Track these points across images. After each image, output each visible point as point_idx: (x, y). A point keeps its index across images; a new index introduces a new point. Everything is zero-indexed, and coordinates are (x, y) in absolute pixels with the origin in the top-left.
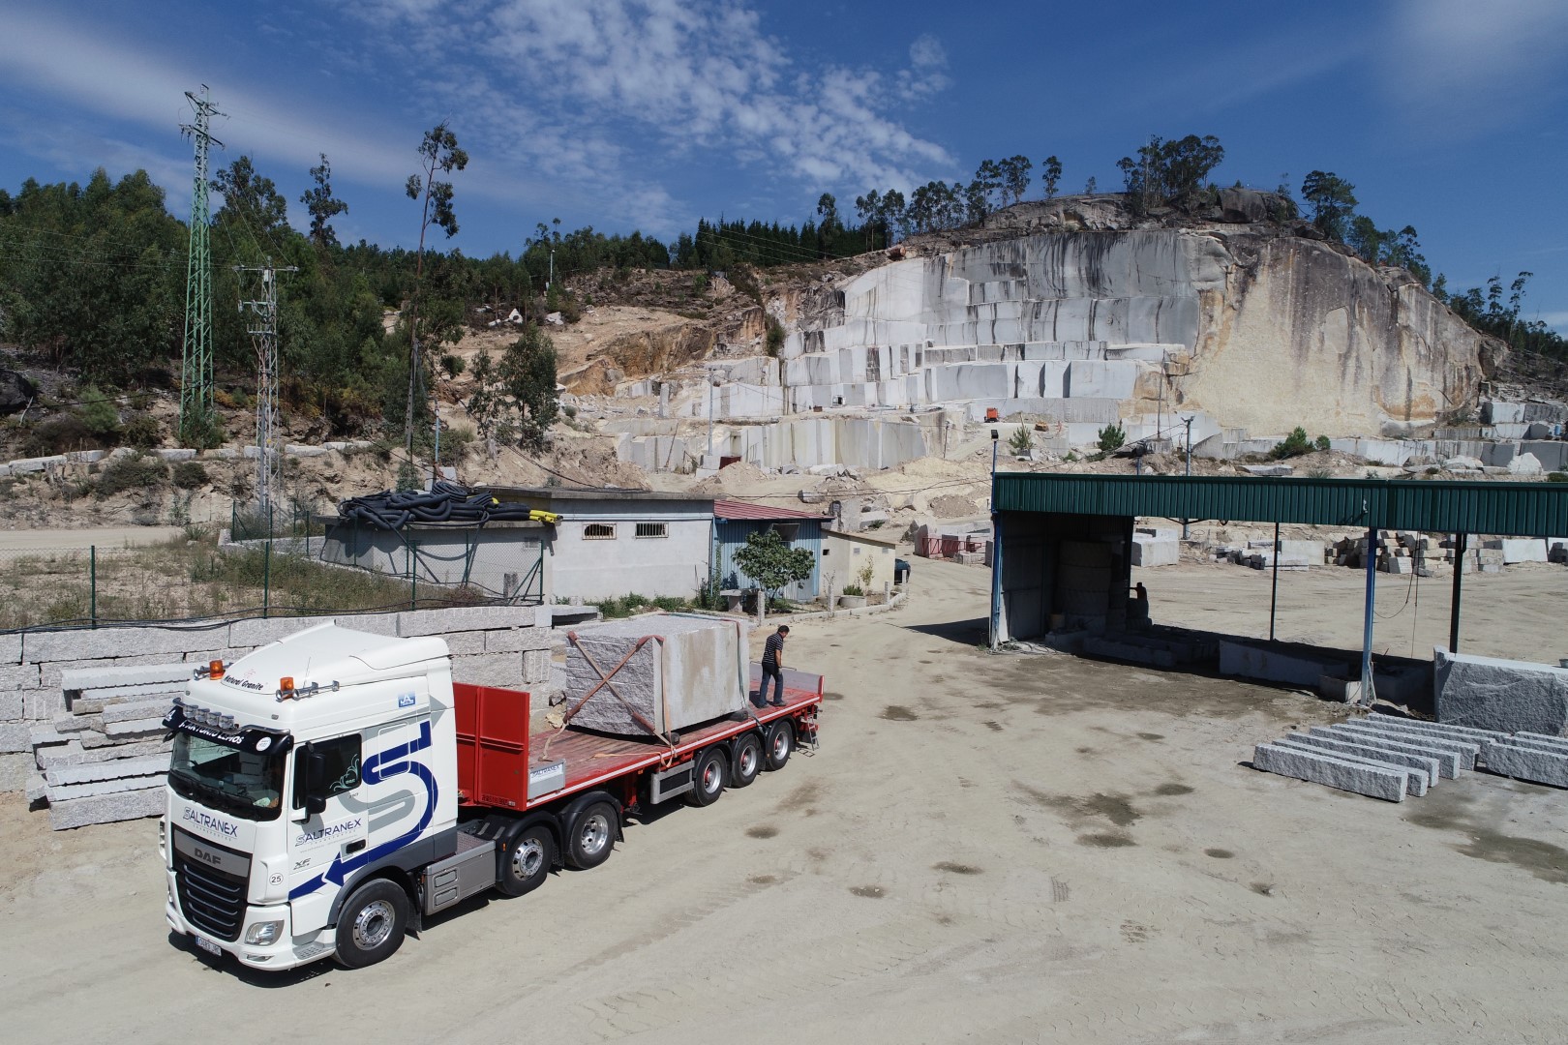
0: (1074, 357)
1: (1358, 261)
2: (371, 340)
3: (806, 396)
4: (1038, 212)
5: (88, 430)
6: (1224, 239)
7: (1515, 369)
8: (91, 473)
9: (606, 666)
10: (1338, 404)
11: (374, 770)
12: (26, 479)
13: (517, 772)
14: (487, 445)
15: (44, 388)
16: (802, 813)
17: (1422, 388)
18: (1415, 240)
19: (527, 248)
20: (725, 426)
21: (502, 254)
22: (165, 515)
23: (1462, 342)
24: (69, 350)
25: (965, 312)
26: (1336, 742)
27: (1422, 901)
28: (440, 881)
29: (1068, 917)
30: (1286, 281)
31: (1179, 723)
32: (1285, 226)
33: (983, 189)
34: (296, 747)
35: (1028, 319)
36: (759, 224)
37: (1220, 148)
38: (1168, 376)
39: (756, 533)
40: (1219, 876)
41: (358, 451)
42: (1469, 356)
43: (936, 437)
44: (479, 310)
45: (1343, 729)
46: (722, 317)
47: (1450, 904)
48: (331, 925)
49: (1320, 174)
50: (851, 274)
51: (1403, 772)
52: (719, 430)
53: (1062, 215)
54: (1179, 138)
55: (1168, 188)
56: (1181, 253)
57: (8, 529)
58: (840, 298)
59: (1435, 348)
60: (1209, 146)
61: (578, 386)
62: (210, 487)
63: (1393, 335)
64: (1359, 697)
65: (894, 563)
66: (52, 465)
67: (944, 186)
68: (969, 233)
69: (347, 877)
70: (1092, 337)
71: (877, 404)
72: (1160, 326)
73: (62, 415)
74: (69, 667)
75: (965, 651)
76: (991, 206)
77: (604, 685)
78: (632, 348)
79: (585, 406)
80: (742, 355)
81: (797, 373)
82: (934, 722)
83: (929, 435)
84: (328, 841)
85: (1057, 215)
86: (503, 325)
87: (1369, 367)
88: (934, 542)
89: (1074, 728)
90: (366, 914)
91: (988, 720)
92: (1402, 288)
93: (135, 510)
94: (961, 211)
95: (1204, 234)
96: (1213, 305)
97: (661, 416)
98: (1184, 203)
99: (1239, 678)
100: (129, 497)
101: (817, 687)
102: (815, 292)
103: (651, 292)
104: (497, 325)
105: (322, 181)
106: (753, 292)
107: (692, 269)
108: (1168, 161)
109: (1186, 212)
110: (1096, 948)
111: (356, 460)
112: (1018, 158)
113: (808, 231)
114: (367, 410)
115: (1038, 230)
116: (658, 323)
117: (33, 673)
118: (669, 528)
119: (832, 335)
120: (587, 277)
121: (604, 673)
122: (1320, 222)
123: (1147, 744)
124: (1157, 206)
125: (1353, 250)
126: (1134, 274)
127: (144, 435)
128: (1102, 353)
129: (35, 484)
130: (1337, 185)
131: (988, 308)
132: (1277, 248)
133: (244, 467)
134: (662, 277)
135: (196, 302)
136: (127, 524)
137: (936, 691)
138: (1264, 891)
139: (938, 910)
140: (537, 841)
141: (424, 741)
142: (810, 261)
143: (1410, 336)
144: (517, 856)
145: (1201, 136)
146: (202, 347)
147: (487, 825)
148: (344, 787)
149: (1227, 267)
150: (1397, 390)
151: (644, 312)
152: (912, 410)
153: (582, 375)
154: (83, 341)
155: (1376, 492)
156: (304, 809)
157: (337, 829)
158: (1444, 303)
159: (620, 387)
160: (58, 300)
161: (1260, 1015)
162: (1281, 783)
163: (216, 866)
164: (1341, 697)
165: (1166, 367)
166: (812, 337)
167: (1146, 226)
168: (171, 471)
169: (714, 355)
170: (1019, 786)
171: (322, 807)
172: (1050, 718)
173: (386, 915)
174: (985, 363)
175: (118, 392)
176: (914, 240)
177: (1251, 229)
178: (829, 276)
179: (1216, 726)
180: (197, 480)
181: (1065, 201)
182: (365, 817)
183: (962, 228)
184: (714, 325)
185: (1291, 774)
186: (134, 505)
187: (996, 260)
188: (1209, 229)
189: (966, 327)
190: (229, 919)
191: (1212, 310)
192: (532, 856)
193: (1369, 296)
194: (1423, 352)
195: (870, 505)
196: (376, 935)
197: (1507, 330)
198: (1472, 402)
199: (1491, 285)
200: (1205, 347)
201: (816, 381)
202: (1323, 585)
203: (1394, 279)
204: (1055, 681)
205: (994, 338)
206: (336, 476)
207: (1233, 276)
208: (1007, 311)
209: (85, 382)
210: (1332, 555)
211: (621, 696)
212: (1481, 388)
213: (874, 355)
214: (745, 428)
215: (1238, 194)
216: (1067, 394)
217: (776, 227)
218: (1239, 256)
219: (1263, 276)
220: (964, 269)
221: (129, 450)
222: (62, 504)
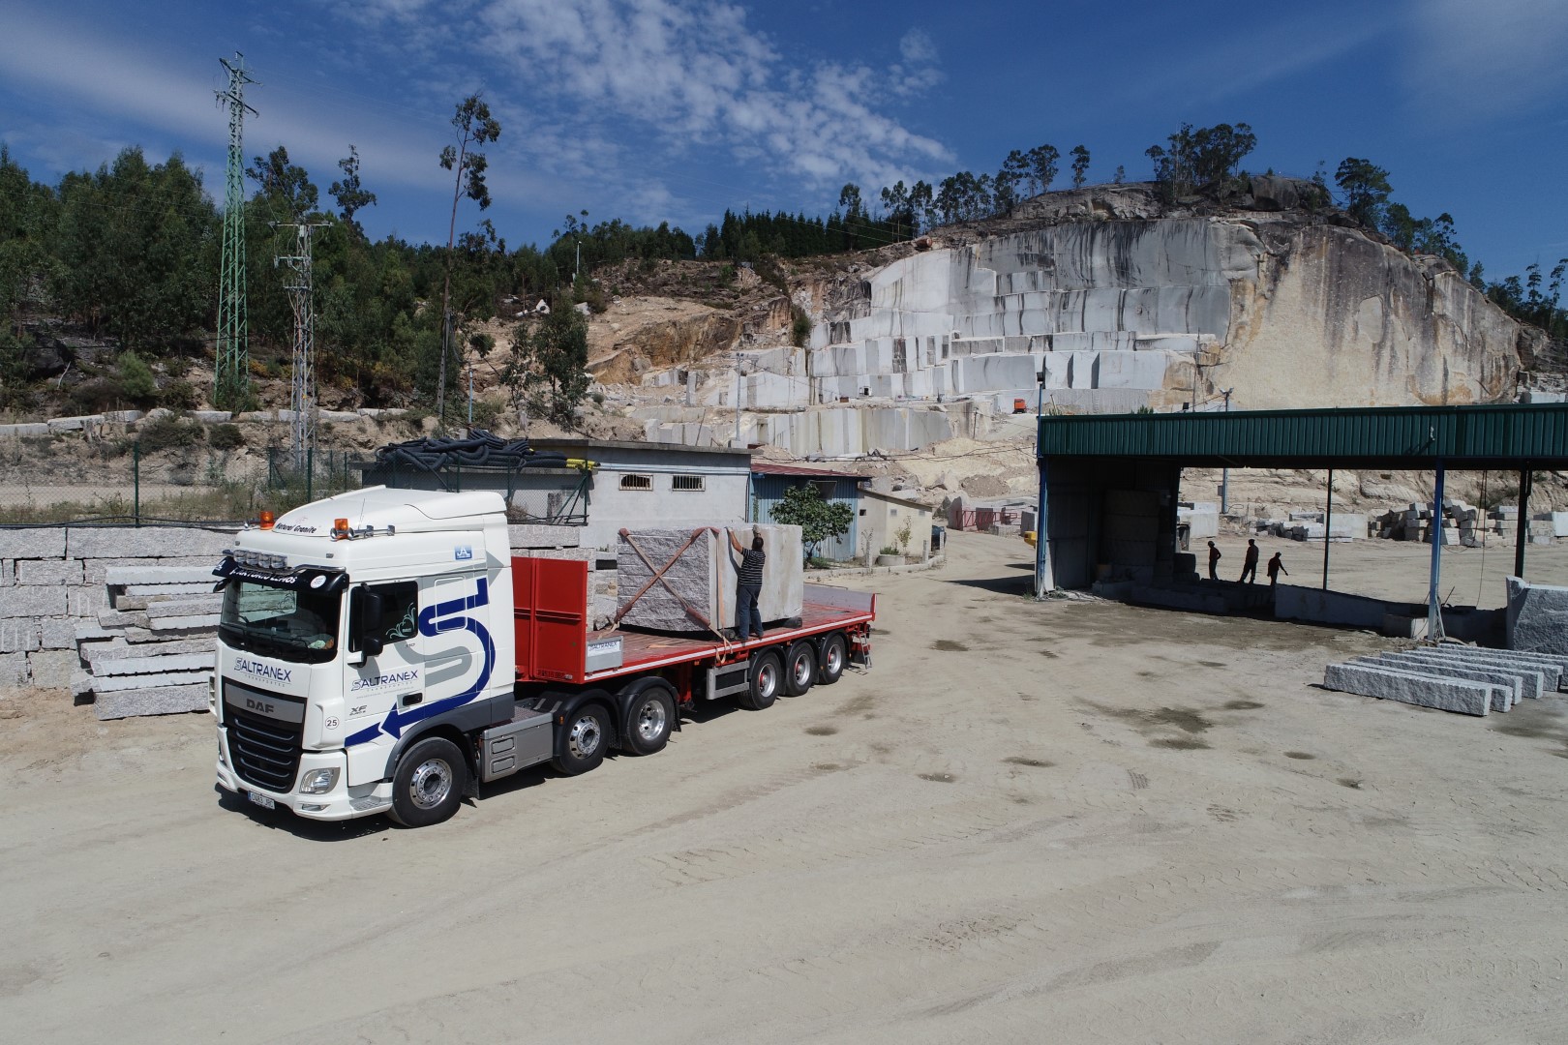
0: (1102, 347)
1: (1392, 249)
2: (403, 314)
3: (832, 386)
4: (1066, 202)
5: (125, 394)
6: (1255, 227)
7: (1554, 359)
8: (128, 432)
9: (658, 561)
10: (1372, 395)
11: (431, 621)
12: (64, 438)
13: (574, 644)
14: (518, 416)
15: (82, 354)
16: (860, 717)
17: (1459, 377)
18: (1451, 227)
19: (554, 241)
20: (752, 413)
21: (529, 246)
22: (201, 476)
23: (1500, 331)
24: (106, 319)
25: (992, 302)
26: (1410, 664)
27: (1524, 793)
28: (498, 747)
29: (1149, 800)
30: (1319, 269)
31: (1239, 654)
32: (1318, 214)
33: (1010, 180)
34: (351, 587)
35: (1055, 310)
36: (784, 215)
37: (1252, 136)
38: (1199, 366)
39: (793, 488)
40: (1303, 773)
41: (391, 419)
42: (1506, 345)
43: (964, 427)
44: (507, 301)
45: (1416, 654)
46: (748, 307)
47: (1553, 796)
48: (387, 779)
49: (1356, 161)
50: (876, 266)
51: (1488, 688)
52: (746, 418)
53: (1090, 204)
54: (1211, 125)
55: (1197, 178)
56: (1212, 242)
57: (47, 484)
58: (866, 289)
59: (1472, 337)
60: (1241, 133)
61: (605, 375)
62: (245, 449)
63: (1428, 324)
64: (1426, 632)
65: (931, 529)
66: (89, 423)
67: (972, 177)
68: (996, 224)
69: (403, 730)
70: (1120, 327)
71: (903, 395)
72: (1190, 314)
73: (100, 380)
74: (113, 564)
75: (1010, 599)
76: (1018, 196)
77: (656, 581)
78: (659, 337)
79: (612, 394)
80: (768, 345)
81: (824, 364)
82: (986, 652)
83: (956, 425)
84: (384, 690)
85: (1086, 206)
86: (530, 316)
87: (1404, 356)
88: (968, 514)
89: (1134, 657)
90: (422, 772)
91: (1042, 650)
92: (1438, 276)
93: (171, 470)
94: (988, 202)
95: (1235, 222)
96: (1244, 294)
97: (688, 405)
98: (1215, 191)
99: (1295, 620)
100: (166, 456)
101: (869, 605)
102: (841, 283)
103: (677, 283)
104: (524, 315)
105: (351, 172)
106: (780, 282)
107: (717, 259)
108: (1198, 150)
109: (1216, 200)
110: (1185, 825)
111: (389, 427)
112: (1046, 147)
113: (834, 223)
114: (399, 383)
115: (1066, 220)
116: (685, 312)
117: (76, 568)
118: (706, 481)
119: (858, 326)
120: (613, 268)
121: (657, 568)
122: (1354, 210)
123: (1210, 669)
124: (1187, 195)
125: (1387, 238)
126: (1164, 263)
127: (180, 400)
128: (1131, 343)
129: (73, 442)
130: (1371, 172)
131: (1015, 299)
132: (1310, 235)
133: (279, 430)
134: (687, 268)
135: (230, 270)
136: (164, 483)
137: (982, 628)
138: (1354, 785)
139: (1013, 793)
140: (594, 719)
141: (481, 598)
142: (836, 252)
143: (1447, 325)
144: (574, 733)
145: (1233, 124)
146: (236, 315)
147: (543, 701)
148: (401, 635)
149: (1259, 256)
150: (1433, 380)
151: (671, 302)
152: (939, 400)
153: (610, 364)
154: (122, 308)
155: (1444, 418)
156: (361, 652)
157: (393, 679)
158: (1481, 291)
159: (647, 376)
160: (95, 268)
161: (1370, 880)
162: (1356, 700)
163: (269, 715)
164: (1407, 633)
165: (1196, 356)
166: (838, 328)
167: (1176, 214)
168: (207, 432)
169: (741, 345)
170: (1082, 701)
171: (378, 651)
172: (1106, 649)
173: (443, 775)
174: (1012, 354)
175: (153, 360)
176: (940, 232)
177: (1284, 217)
178: (855, 267)
179: (1278, 657)
180: (232, 442)
181: (1093, 190)
182: (421, 668)
183: (989, 218)
184: (740, 315)
185: (1365, 693)
186: (170, 465)
187: (1023, 251)
188: (1240, 217)
189: (993, 317)
190: (283, 770)
191: (1243, 300)
192: (589, 734)
193: (1405, 285)
194: (1460, 341)
195: (902, 484)
196: (434, 795)
197: (1547, 321)
198: (1509, 392)
199: (1530, 273)
200: (1236, 337)
201: (842, 372)
202: (1368, 554)
203: (1429, 268)
204: (1106, 622)
205: (1021, 328)
206: (369, 441)
207: (1265, 264)
208: (1034, 301)
209: (123, 349)
210: (1375, 528)
211: (675, 591)
212: (1519, 377)
213: (900, 346)
214: (771, 416)
215: (1270, 182)
216: (1095, 385)
217: (801, 218)
218: (1271, 244)
219: (1295, 265)
220: (991, 260)
221: (166, 410)
222: (99, 462)
